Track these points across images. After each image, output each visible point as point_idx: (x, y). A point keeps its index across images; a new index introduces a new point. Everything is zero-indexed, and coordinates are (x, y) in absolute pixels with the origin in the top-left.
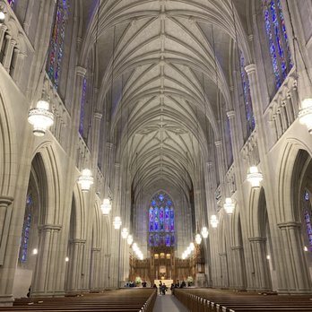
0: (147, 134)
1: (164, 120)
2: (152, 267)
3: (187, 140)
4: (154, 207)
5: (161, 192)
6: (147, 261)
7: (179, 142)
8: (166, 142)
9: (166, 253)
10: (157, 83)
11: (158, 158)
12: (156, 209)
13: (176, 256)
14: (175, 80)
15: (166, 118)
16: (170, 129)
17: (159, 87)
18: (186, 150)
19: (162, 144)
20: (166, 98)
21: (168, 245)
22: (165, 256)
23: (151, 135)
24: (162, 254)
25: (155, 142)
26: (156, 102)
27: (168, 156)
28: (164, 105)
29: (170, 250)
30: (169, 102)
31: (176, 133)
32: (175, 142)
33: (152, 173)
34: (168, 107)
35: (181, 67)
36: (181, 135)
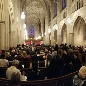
1: (35, 3)
2: (29, 41)
6: (28, 40)
8: (34, 10)
9: (32, 38)
11: (32, 15)
12: (30, 28)
13: (34, 39)
16: (36, 6)
18: (39, 13)
21: (33, 37)
23: (31, 8)
24: (32, 39)
25: (31, 10)
27: (34, 14)
29: (33, 38)
36: (39, 8)
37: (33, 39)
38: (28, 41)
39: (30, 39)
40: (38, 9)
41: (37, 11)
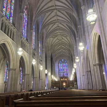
0: (55, 38)
1: (60, 32)
3: (69, 39)
4: (60, 63)
5: (63, 58)
7: (66, 40)
8: (62, 40)
10: (55, 18)
13: (69, 79)
14: (61, 17)
15: (60, 31)
17: (56, 20)
18: (69, 43)
19: (60, 41)
20: (59, 24)
21: (66, 76)
26: (56, 26)
27: (63, 46)
28: (59, 27)
30: (60, 25)
31: (65, 37)
32: (65, 40)
34: (60, 27)
37: (66, 79)
38: (59, 84)
39: (62, 79)
40: (66, 38)
41: (65, 41)
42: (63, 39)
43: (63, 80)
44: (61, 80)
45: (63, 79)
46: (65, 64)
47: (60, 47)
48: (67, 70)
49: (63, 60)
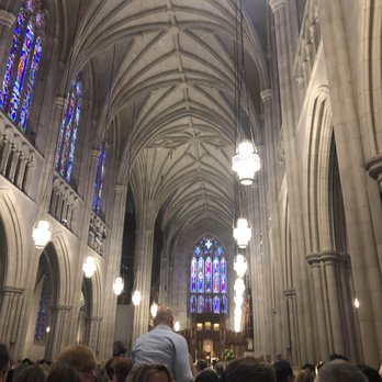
0: (174, 148)
1: (194, 125)
4: (198, 258)
5: (209, 237)
8: (204, 160)
9: (213, 323)
10: (173, 62)
11: (197, 186)
12: (201, 260)
13: (227, 327)
14: (196, 57)
15: (196, 121)
16: (207, 139)
17: (176, 71)
19: (198, 164)
20: (191, 90)
21: (217, 311)
22: (212, 327)
23: (180, 150)
24: (208, 324)
25: (190, 160)
26: (177, 95)
27: (210, 183)
28: (190, 100)
29: (222, 318)
30: (196, 96)
31: (217, 146)
32: (216, 160)
33: (192, 207)
34: (196, 103)
35: (203, 35)
36: (224, 149)
37: (216, 325)
39: (200, 325)
40: (223, 152)
41: (216, 166)
42: (208, 153)
43: (204, 327)
44: (195, 328)
45: (204, 323)
46: (216, 261)
47: (200, 189)
48: (223, 287)
49: (209, 245)
